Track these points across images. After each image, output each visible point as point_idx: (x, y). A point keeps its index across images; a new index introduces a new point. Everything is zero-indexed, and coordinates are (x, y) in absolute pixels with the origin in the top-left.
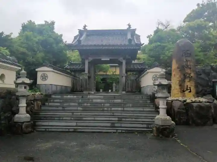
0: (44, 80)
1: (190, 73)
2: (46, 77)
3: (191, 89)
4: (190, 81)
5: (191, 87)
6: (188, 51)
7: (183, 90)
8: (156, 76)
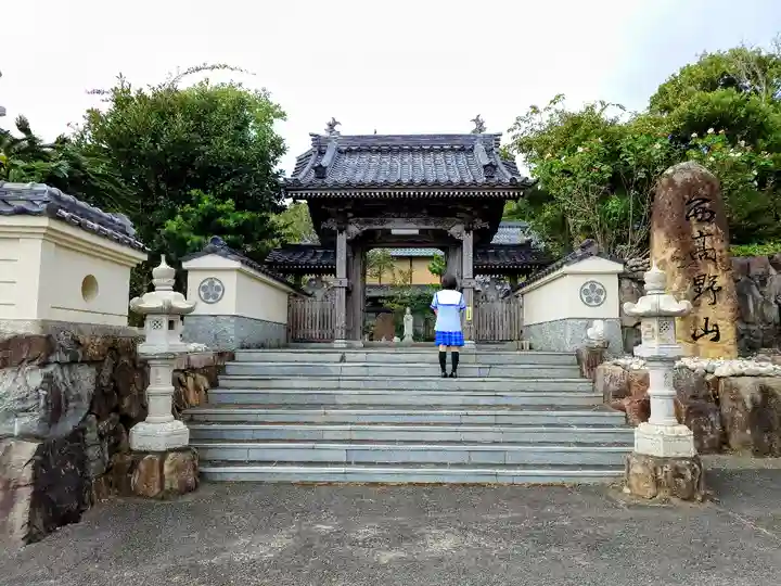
0: (211, 300)
1: (715, 277)
2: (218, 289)
3: (717, 331)
4: (714, 303)
5: (719, 322)
6: (705, 201)
7: (692, 332)
8: (593, 287)
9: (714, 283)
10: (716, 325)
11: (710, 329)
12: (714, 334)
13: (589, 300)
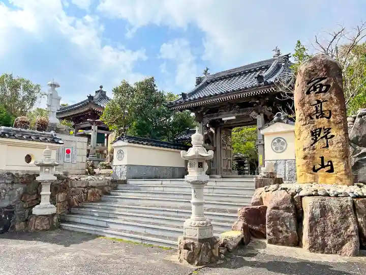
0: (120, 159)
1: (329, 129)
2: (122, 154)
4: (327, 146)
5: (333, 160)
6: (322, 79)
7: (312, 167)
8: (279, 141)
9: (329, 133)
10: (331, 162)
11: (326, 164)
12: (329, 168)
13: (277, 149)
